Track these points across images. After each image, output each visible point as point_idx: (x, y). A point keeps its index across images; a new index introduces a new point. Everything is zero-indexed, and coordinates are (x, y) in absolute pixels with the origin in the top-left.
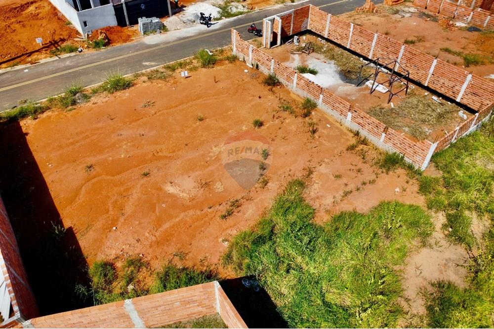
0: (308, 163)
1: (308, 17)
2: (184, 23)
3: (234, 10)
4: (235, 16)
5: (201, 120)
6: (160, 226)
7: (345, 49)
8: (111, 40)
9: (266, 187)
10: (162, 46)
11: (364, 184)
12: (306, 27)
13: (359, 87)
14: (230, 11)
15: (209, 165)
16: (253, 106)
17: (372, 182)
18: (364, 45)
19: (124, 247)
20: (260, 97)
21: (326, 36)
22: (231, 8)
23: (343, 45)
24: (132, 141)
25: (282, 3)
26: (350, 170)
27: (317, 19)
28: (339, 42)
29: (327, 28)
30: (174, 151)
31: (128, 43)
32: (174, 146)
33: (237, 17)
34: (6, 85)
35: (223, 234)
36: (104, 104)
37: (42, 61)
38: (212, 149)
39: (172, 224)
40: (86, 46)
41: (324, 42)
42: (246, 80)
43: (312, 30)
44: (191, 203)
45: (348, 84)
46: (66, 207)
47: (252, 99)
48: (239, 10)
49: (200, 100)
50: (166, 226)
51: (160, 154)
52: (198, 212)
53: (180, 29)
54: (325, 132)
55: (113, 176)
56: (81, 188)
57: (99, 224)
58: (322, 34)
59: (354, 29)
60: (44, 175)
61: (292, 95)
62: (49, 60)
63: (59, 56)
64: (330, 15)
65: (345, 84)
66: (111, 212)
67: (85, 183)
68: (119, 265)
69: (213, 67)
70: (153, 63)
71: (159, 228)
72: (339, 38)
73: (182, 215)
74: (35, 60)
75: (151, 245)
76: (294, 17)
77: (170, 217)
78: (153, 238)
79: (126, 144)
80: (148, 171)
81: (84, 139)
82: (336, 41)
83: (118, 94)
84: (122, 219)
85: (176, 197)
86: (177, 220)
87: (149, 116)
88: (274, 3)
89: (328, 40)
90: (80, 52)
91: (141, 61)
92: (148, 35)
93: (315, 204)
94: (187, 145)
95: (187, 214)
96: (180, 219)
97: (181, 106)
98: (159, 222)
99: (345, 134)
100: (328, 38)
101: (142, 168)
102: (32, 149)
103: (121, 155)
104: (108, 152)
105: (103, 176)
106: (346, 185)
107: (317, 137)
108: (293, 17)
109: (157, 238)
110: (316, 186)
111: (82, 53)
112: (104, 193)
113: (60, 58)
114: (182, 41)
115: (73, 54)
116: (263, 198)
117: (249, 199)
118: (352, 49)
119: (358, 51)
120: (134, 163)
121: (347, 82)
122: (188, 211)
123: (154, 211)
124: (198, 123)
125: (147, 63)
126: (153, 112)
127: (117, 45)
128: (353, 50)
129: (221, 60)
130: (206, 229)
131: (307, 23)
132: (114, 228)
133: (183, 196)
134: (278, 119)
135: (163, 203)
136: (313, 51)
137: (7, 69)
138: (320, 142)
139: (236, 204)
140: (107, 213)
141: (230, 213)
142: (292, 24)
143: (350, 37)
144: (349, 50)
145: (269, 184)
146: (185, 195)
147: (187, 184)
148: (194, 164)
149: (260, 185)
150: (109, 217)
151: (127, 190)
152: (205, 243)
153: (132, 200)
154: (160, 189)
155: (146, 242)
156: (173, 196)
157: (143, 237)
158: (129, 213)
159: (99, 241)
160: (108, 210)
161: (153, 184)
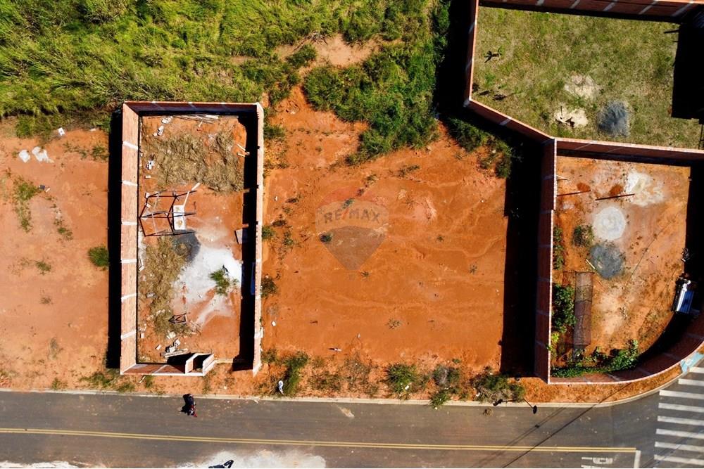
0: (327, 175)
6: (457, 186)
9: (372, 175)
11: (308, 132)
13: (194, 229)
16: (312, 266)
17: (301, 129)
19: (485, 182)
20: (297, 272)
21: (135, 332)
24: (431, 281)
26: (305, 149)
30: (408, 251)
32: (406, 256)
35: (425, 156)
36: (427, 350)
39: (449, 183)
44: (428, 192)
47: (304, 274)
50: (453, 184)
51: (419, 254)
52: (428, 183)
54: (285, 195)
55: (462, 252)
56: (486, 253)
57: (489, 211)
66: (478, 216)
67: (481, 256)
68: (492, 171)
73: (439, 186)
75: (469, 175)
77: (447, 189)
78: (465, 179)
79: (438, 281)
80: (437, 242)
81: (463, 310)
84: (475, 206)
85: (434, 204)
86: (444, 184)
91: (352, 422)
93: (355, 140)
95: (436, 185)
96: (442, 184)
98: (456, 190)
99: (272, 182)
101: (439, 248)
103: (446, 271)
104: (453, 281)
105: (467, 256)
106: (321, 140)
107: (296, 194)
109: (464, 177)
110: (340, 153)
112: (474, 238)
116: (381, 168)
117: (391, 172)
120: (442, 256)
121: (198, 243)
122: (434, 187)
123: (454, 200)
124: (370, 272)
130: (433, 167)
132: (482, 201)
134: (305, 234)
135: (444, 204)
138: (299, 188)
139: (402, 173)
140: (481, 217)
141: (411, 169)
145: (368, 175)
146: (428, 201)
147: (419, 212)
148: (403, 228)
149: (375, 178)
150: (482, 213)
151: (459, 232)
152: (440, 157)
153: (461, 220)
154: (440, 218)
155: (471, 178)
156: (436, 206)
157: (471, 183)
158: (469, 209)
159: (495, 197)
160: (479, 220)
161: (440, 226)
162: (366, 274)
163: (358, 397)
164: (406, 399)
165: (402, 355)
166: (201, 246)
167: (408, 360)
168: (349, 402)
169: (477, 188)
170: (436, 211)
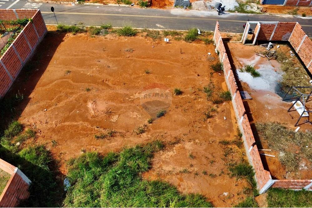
0: (182, 135)
1: (291, 32)
2: (206, 7)
3: (249, 9)
4: (246, 13)
5: (148, 73)
6: (64, 122)
7: (305, 67)
8: (152, 4)
9: (140, 134)
10: (177, 18)
11: (205, 173)
12: (287, 39)
13: (284, 102)
14: (245, 8)
15: (124, 102)
16: (188, 79)
17: (213, 176)
19: (38, 122)
20: (198, 75)
21: (297, 52)
22: (247, 7)
23: (305, 63)
24: (101, 68)
25: (293, 14)
26: (206, 157)
27: (297, 35)
28: (303, 60)
29: (300, 46)
30: (115, 84)
31: (161, 9)
32: (117, 81)
33: (247, 14)
34: (83, 12)
35: (87, 146)
36: (110, 40)
37: (109, 5)
38: (135, 94)
39: (71, 124)
40: (137, 3)
41: (293, 55)
42: (203, 60)
43: (291, 43)
44: (91, 119)
45: (278, 95)
46: (40, 87)
47: (193, 74)
48: (253, 10)
49: (161, 60)
50: (67, 123)
51: (107, 82)
52: (90, 126)
53: (200, 10)
54: (218, 121)
55: (74, 82)
56: (55, 81)
57: (42, 104)
58: (295, 49)
60: (49, 66)
61: (223, 84)
62: (114, 5)
63: (120, 4)
64: (306, 36)
65: (275, 94)
66: (53, 101)
67: (59, 79)
68: (26, 129)
69: (191, 43)
70: (162, 27)
71: (63, 122)
72: (305, 57)
73: (80, 123)
74: (107, 3)
75: (50, 128)
76: (277, 27)
77: (73, 120)
79: (97, 68)
80: (91, 88)
81: (82, 55)
82: (302, 58)
83: (123, 37)
84: (53, 107)
85: (88, 111)
86: (75, 124)
87: (124, 57)
88: (286, 13)
89: (297, 55)
90: (132, 6)
91: (157, 23)
92: (177, 8)
93: (157, 165)
94: (125, 84)
95: (83, 123)
96: (77, 124)
97: (146, 59)
98: (66, 119)
99: (231, 131)
101: (91, 85)
102: (58, 49)
103: (89, 72)
104: (84, 68)
105: (70, 80)
106: (192, 166)
107: (208, 122)
108: (275, 27)
109: (55, 127)
110: (171, 153)
111: (132, 7)
112: (61, 89)
113: (119, 6)
114: (194, 19)
115: (127, 6)
116: (132, 140)
117: (123, 136)
118: (309, 70)
120: (89, 80)
121: (278, 94)
122: (85, 122)
123: (70, 112)
124: (145, 74)
125: (158, 25)
126: (128, 56)
127: (154, 8)
129: (201, 40)
130: (82, 138)
131: (289, 36)
132: (45, 110)
133: (92, 112)
134: (195, 96)
135: (79, 110)
136: (276, 59)
137: (91, 3)
138: (207, 126)
139: (112, 135)
140: (51, 100)
141: (103, 137)
142: (273, 33)
144: (307, 70)
145: (144, 134)
146: (93, 112)
147: (102, 106)
148: (117, 97)
149: (138, 132)
150: (49, 103)
151: (72, 93)
152: (73, 145)
153: (68, 100)
154: (86, 102)
155: (49, 126)
156: (87, 109)
157: (51, 123)
158: (59, 106)
159: (33, 112)
160: (53, 99)
161: (86, 97)
165: (126, 40)
169: (47, 118)
170: (88, 106)
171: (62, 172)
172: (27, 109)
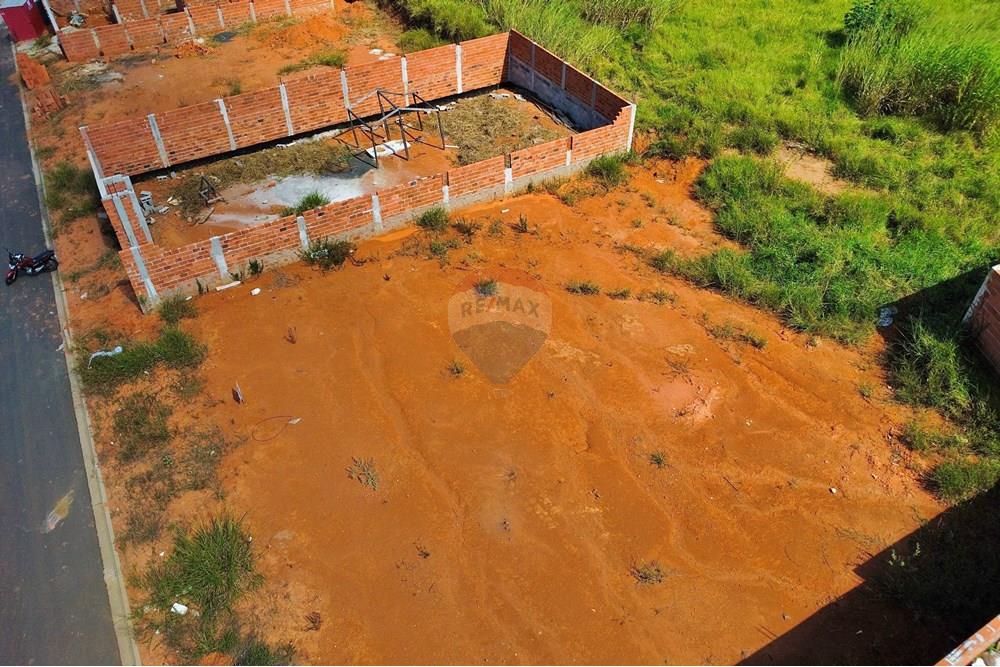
7: (228, 155)
13: (381, 166)
18: (267, 120)
19: (881, 466)
20: (388, 279)
21: (167, 164)
23: (218, 151)
24: (535, 497)
28: (206, 153)
29: (161, 146)
35: (796, 346)
38: (564, 359)
39: (793, 408)
41: (174, 175)
51: (582, 440)
55: (667, 524)
56: (723, 583)
58: (155, 167)
59: (227, 107)
64: (151, 116)
66: (792, 505)
67: (703, 576)
72: (201, 145)
75: (856, 430)
78: (838, 428)
79: (546, 507)
80: (644, 459)
82: (198, 156)
84: (801, 483)
86: (781, 402)
95: (761, 390)
96: (778, 399)
100: (174, 162)
101: (633, 469)
103: (590, 514)
106: (654, 221)
109: (838, 424)
116: (694, 302)
117: (703, 317)
119: (262, 139)
122: (755, 390)
123: (771, 436)
124: (469, 375)
128: (249, 144)
132: (834, 491)
133: (717, 396)
140: (795, 512)
141: (745, 340)
143: (229, 127)
144: (239, 152)
146: (714, 392)
147: (675, 393)
148: (614, 385)
149: (668, 304)
150: (806, 506)
151: (711, 489)
152: (826, 366)
153: (744, 476)
154: (702, 433)
155: (854, 437)
156: (720, 411)
157: (843, 441)
158: (785, 475)
159: (877, 511)
160: (785, 511)
161: (686, 445)
162: (456, 371)
163: (113, 515)
164: (138, 633)
165: (285, 535)
166: (358, 180)
167: (272, 560)
168: (95, 501)
169: (847, 460)
170: (710, 417)
171: (882, 340)
172: (891, 533)
